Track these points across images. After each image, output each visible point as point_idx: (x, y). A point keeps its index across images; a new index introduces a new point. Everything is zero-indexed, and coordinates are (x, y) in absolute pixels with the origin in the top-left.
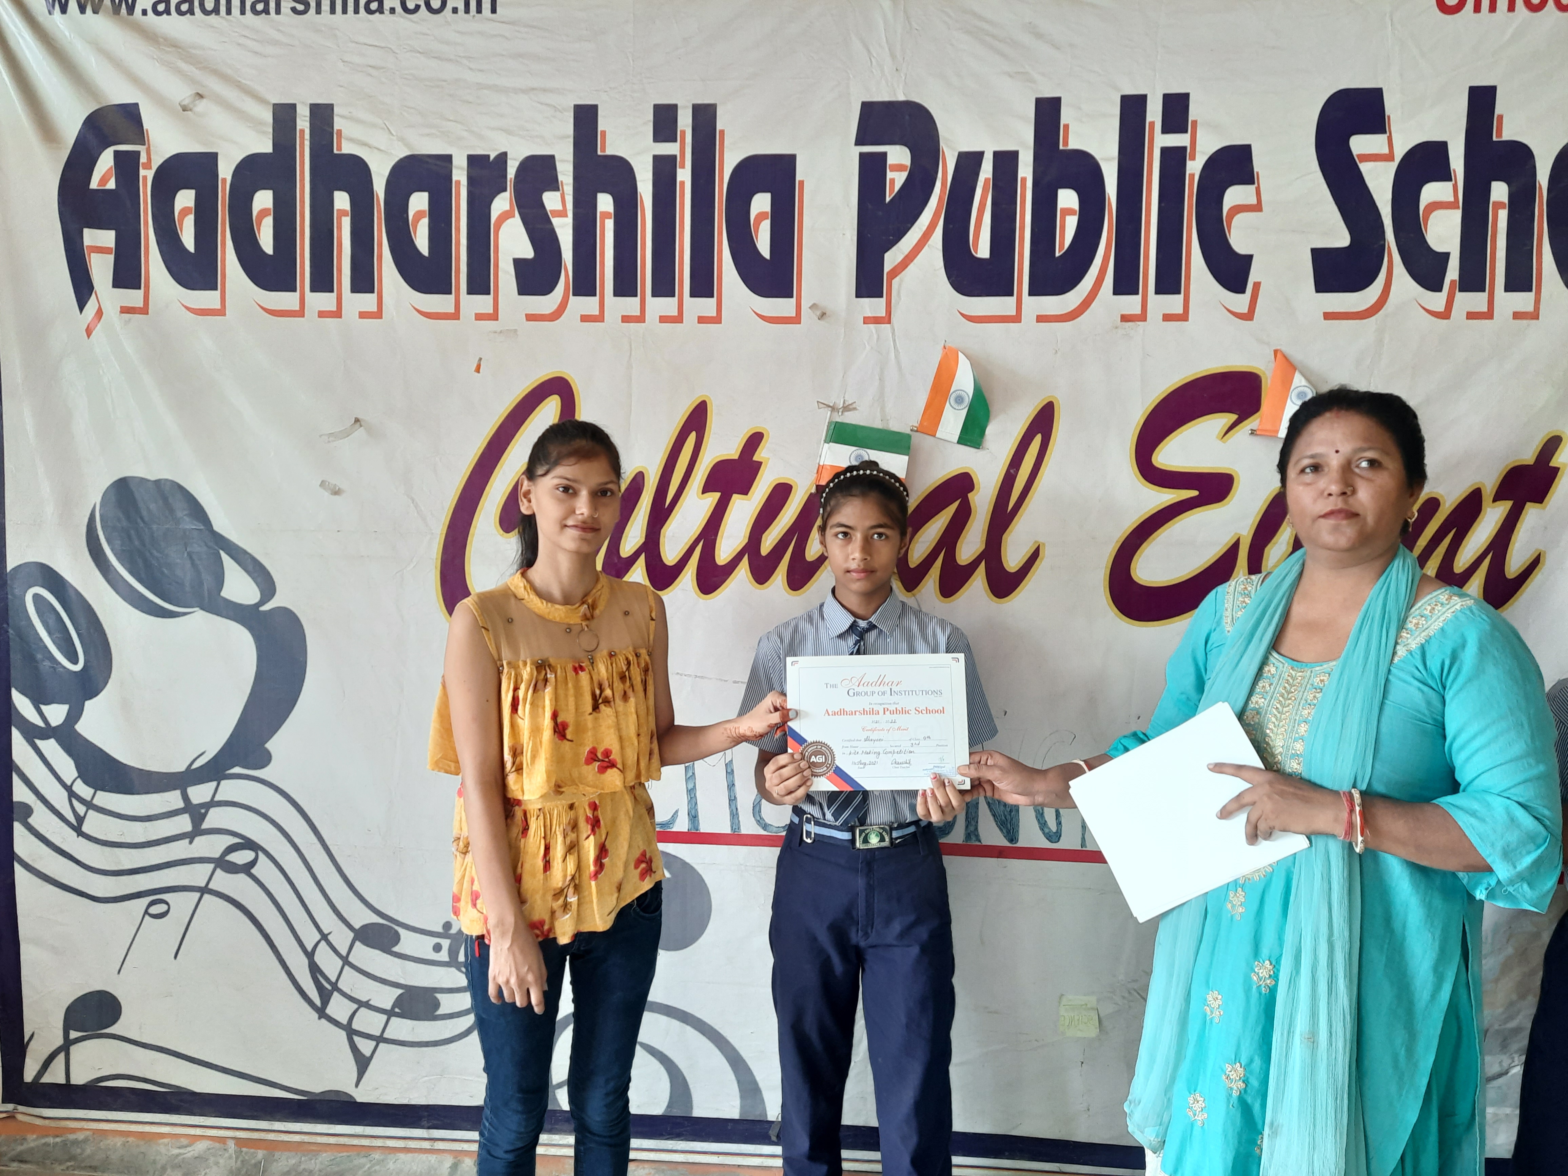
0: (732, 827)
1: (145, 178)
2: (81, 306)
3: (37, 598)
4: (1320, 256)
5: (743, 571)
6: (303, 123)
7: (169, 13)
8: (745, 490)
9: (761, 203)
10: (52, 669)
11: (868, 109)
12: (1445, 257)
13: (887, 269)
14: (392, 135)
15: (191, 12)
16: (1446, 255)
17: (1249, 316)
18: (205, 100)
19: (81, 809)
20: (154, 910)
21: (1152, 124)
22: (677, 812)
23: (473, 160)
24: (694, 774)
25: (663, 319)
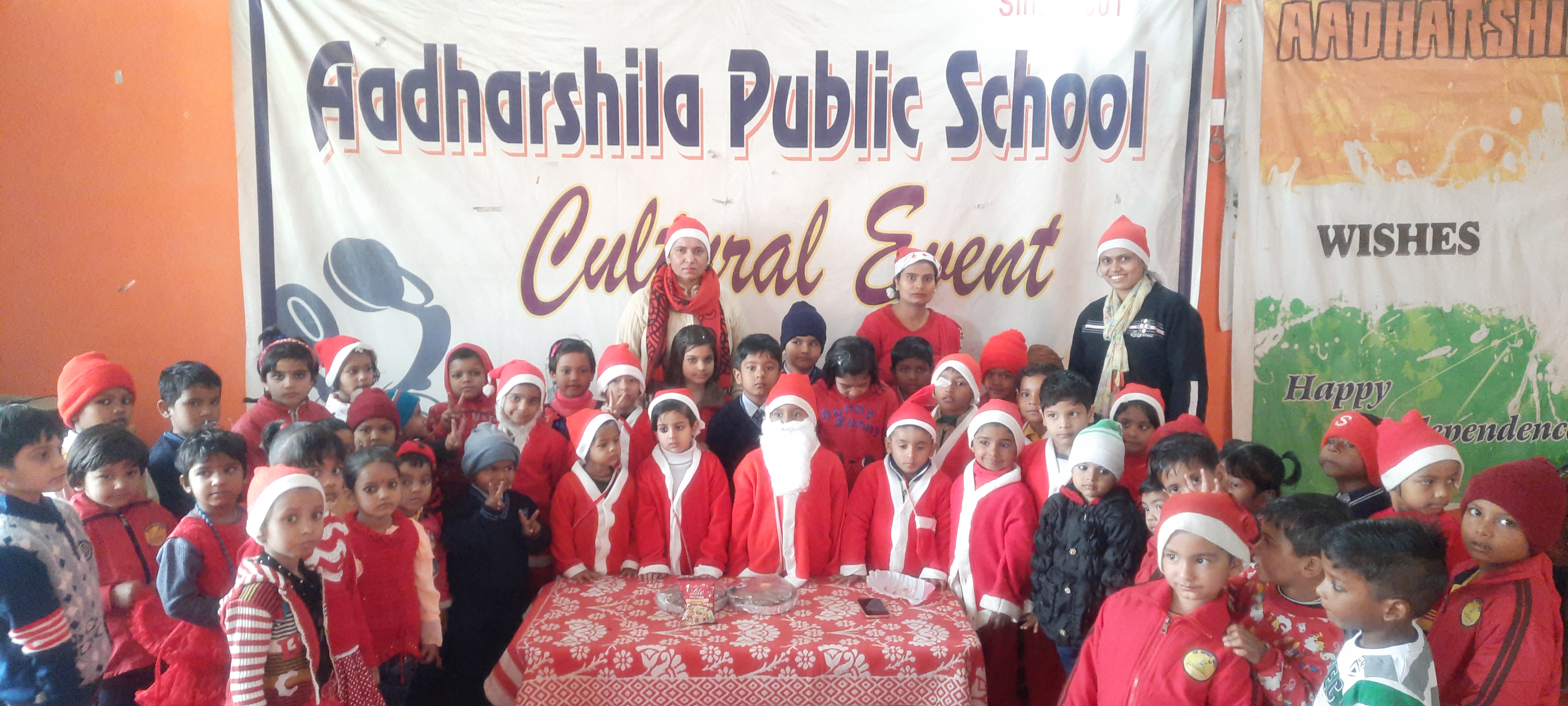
1: (355, 81)
2: (320, 149)
3: (296, 303)
4: (949, 131)
6: (441, 54)
9: (682, 99)
11: (734, 53)
13: (746, 133)
14: (489, 61)
16: (1005, 131)
17: (918, 159)
18: (386, 41)
21: (871, 66)
23: (532, 75)
25: (633, 157)
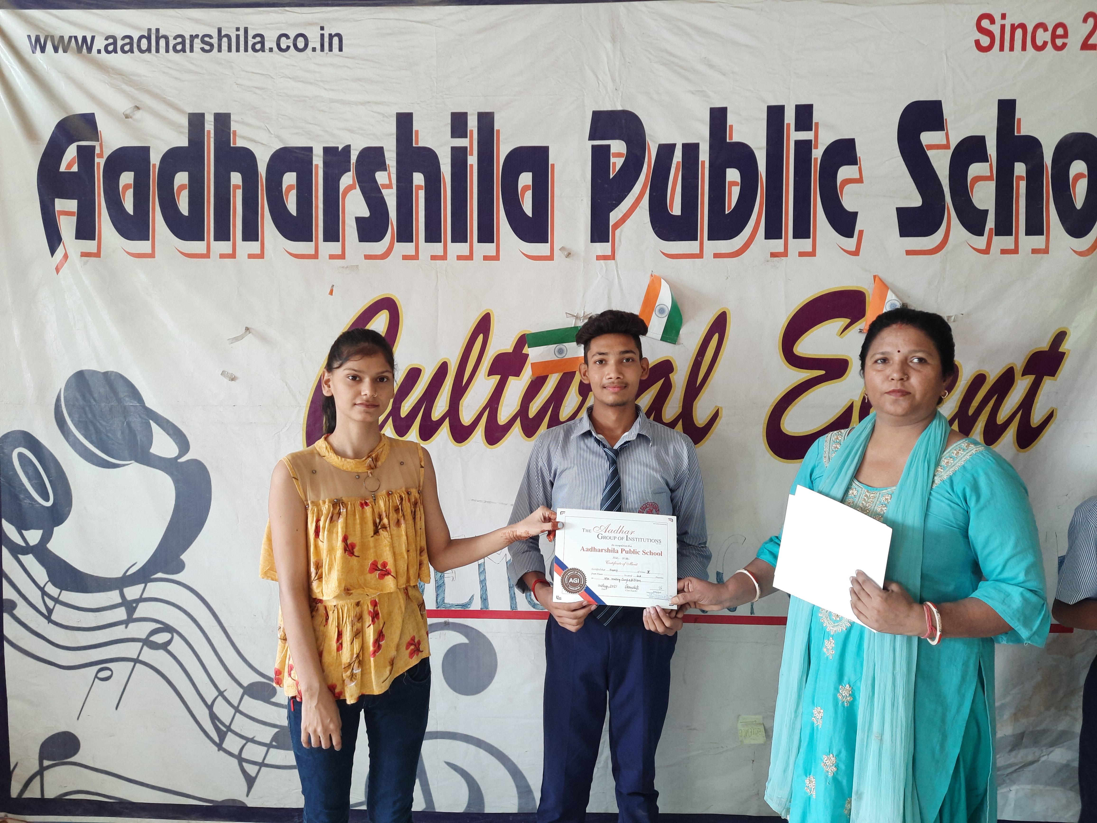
0: (511, 607)
1: (99, 164)
2: (53, 252)
3: (21, 455)
4: (901, 212)
5: (517, 428)
6: (209, 126)
7: (116, 52)
8: (517, 373)
9: (526, 179)
10: (31, 505)
11: (597, 116)
12: (985, 213)
13: (612, 222)
14: (272, 134)
15: (131, 51)
16: (986, 212)
17: (856, 253)
18: (141, 111)
19: (50, 603)
20: (103, 674)
21: (789, 125)
22: (473, 596)
23: (327, 150)
24: (484, 569)
25: (460, 258)
